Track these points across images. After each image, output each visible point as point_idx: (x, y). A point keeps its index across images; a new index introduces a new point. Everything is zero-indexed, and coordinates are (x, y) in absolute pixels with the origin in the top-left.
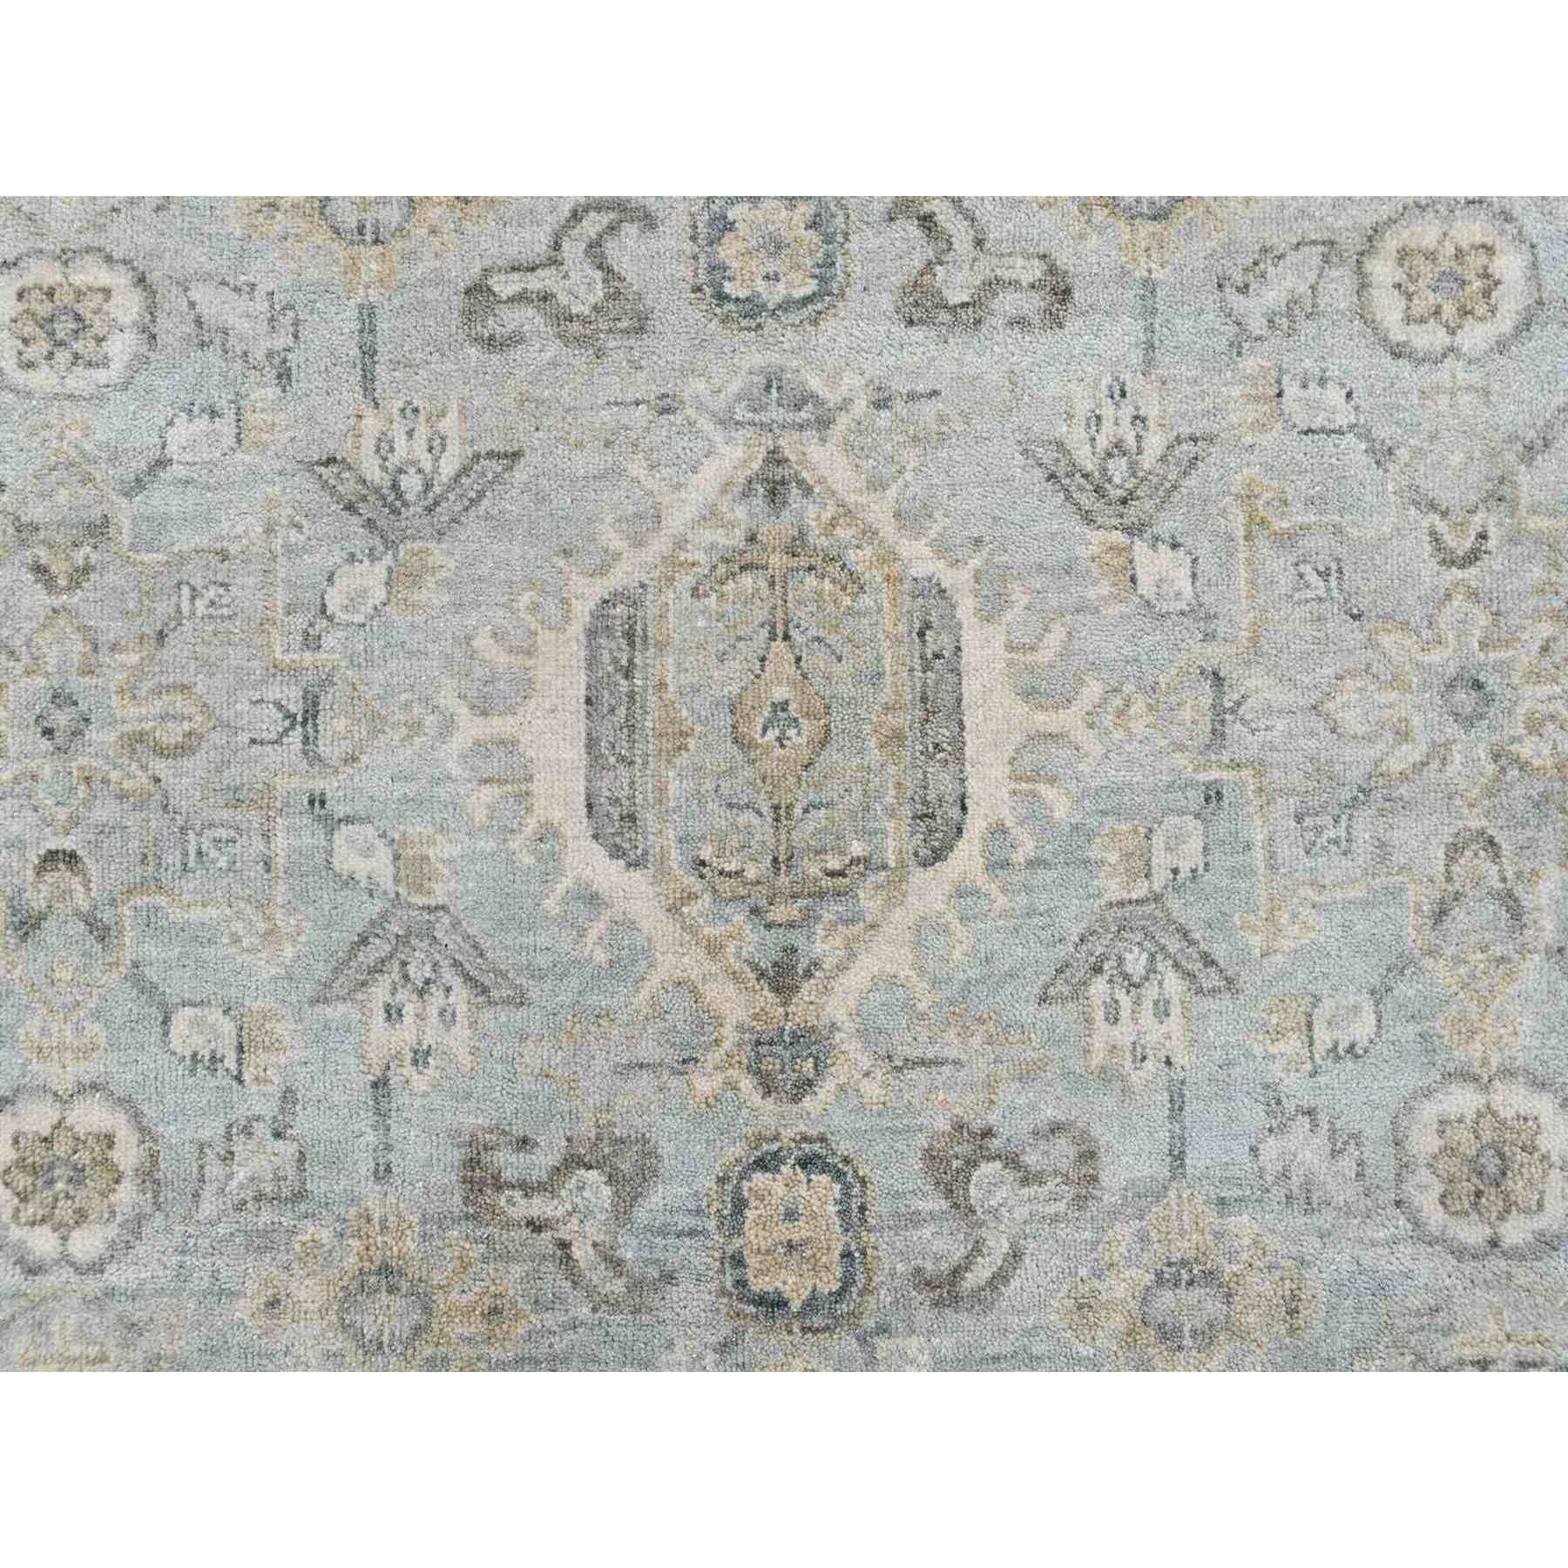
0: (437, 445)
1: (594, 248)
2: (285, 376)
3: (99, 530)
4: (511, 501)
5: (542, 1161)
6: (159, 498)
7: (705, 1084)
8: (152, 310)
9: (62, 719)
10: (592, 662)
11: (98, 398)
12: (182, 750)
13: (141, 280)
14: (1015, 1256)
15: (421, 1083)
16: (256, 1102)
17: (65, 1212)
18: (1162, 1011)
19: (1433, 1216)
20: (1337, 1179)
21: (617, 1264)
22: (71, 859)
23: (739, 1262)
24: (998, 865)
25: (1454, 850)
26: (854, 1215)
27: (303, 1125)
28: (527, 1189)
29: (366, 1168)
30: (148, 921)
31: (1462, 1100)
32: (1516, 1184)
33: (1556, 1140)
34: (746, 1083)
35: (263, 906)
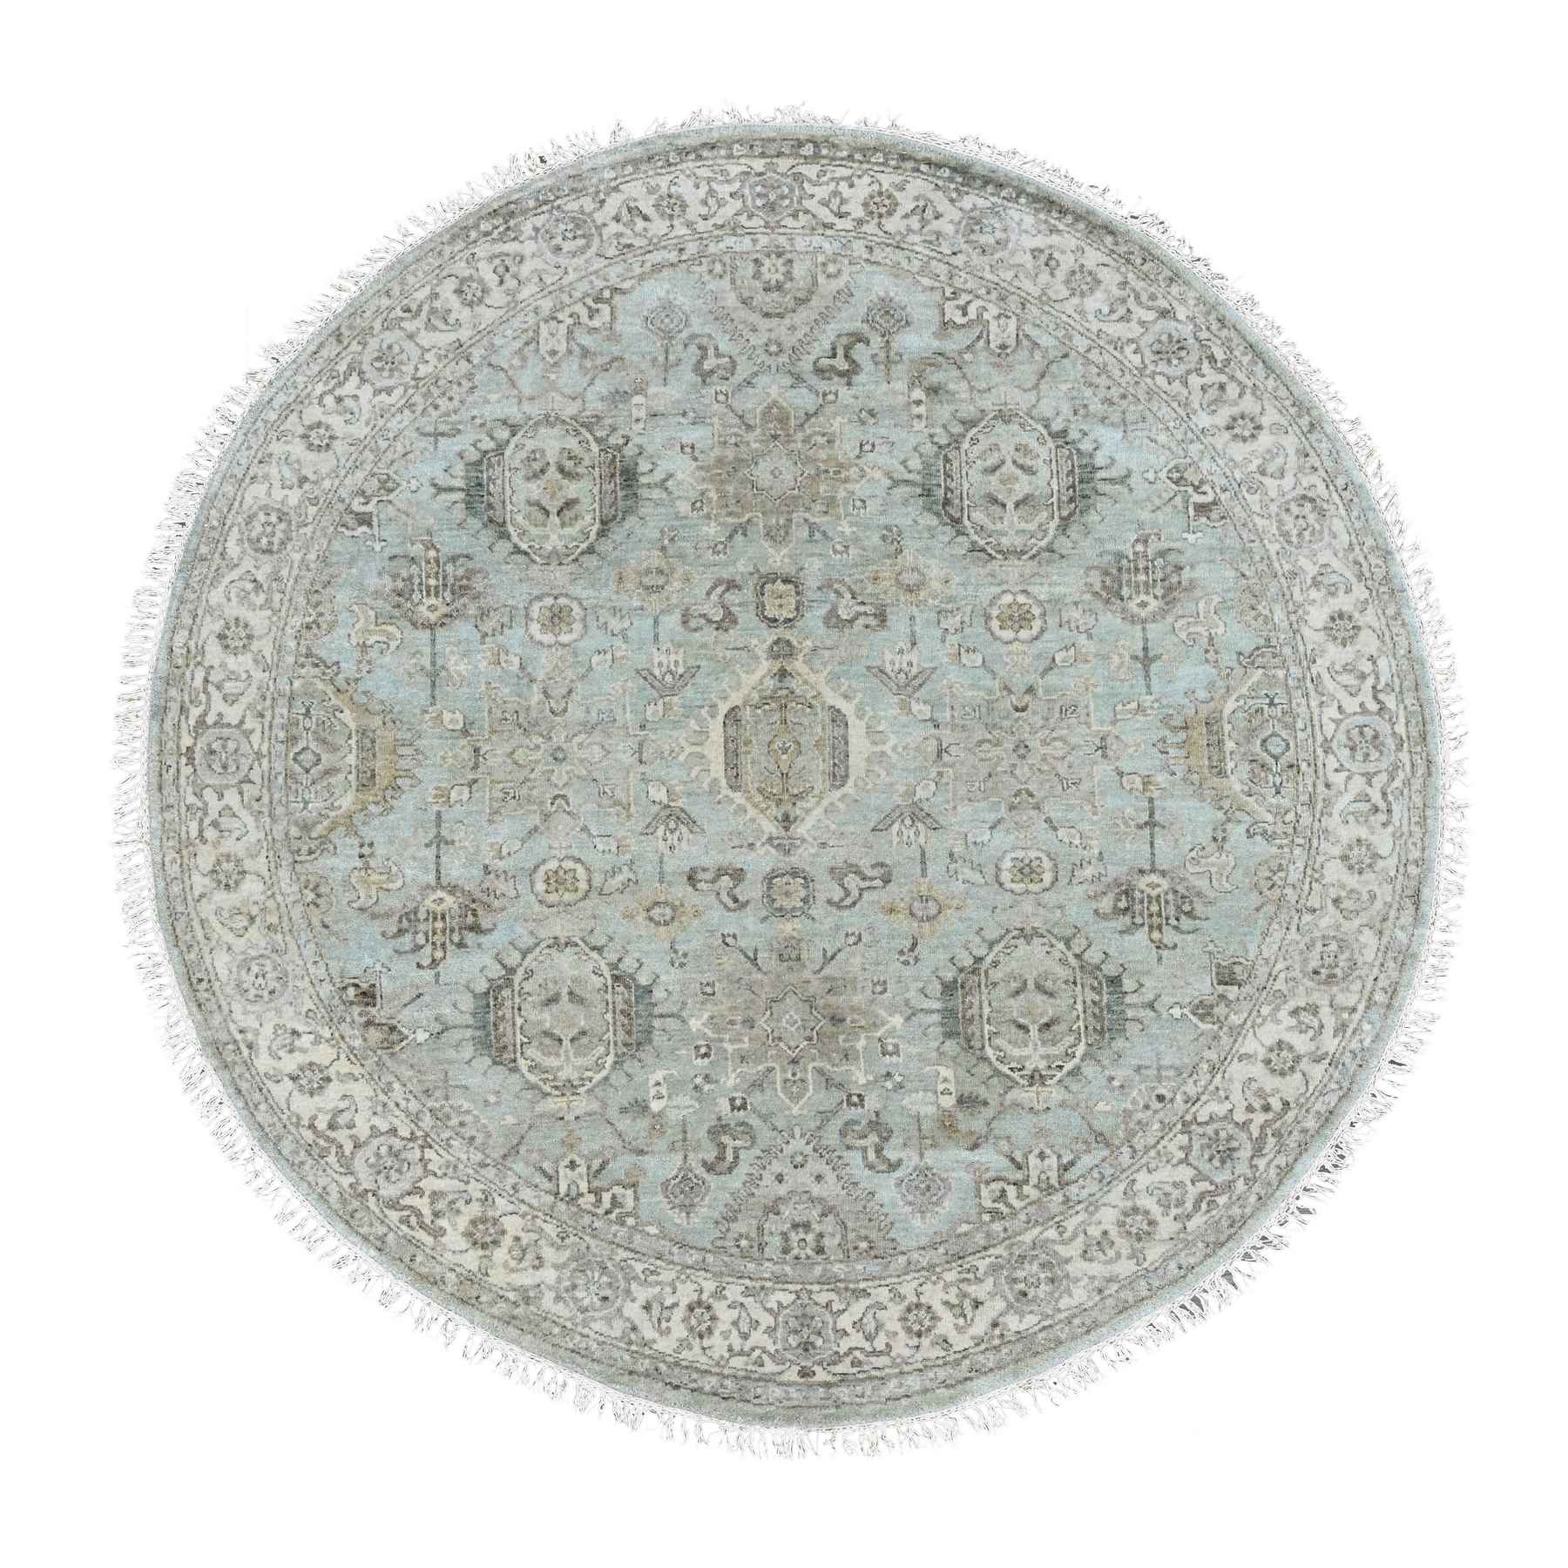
0: (900, 833)
1: (847, 893)
2: (951, 855)
3: (1012, 808)
4: (874, 818)
5: (861, 621)
6: (993, 817)
7: (809, 643)
8: (997, 876)
9: (1022, 751)
10: (847, 768)
11: (1014, 849)
12: (980, 743)
13: (1001, 885)
14: (708, 594)
15: (901, 644)
16: (953, 639)
17: (1015, 608)
18: (660, 664)
19: (575, 606)
20: (605, 615)
21: (837, 592)
22: (1017, 709)
23: (798, 593)
24: (713, 706)
25: (565, 710)
26: (761, 607)
27: (939, 633)
28: (865, 614)
29: (918, 620)
30: (990, 692)
31: (565, 638)
32: (548, 614)
33: (535, 628)
34: (795, 643)
35: (953, 696)
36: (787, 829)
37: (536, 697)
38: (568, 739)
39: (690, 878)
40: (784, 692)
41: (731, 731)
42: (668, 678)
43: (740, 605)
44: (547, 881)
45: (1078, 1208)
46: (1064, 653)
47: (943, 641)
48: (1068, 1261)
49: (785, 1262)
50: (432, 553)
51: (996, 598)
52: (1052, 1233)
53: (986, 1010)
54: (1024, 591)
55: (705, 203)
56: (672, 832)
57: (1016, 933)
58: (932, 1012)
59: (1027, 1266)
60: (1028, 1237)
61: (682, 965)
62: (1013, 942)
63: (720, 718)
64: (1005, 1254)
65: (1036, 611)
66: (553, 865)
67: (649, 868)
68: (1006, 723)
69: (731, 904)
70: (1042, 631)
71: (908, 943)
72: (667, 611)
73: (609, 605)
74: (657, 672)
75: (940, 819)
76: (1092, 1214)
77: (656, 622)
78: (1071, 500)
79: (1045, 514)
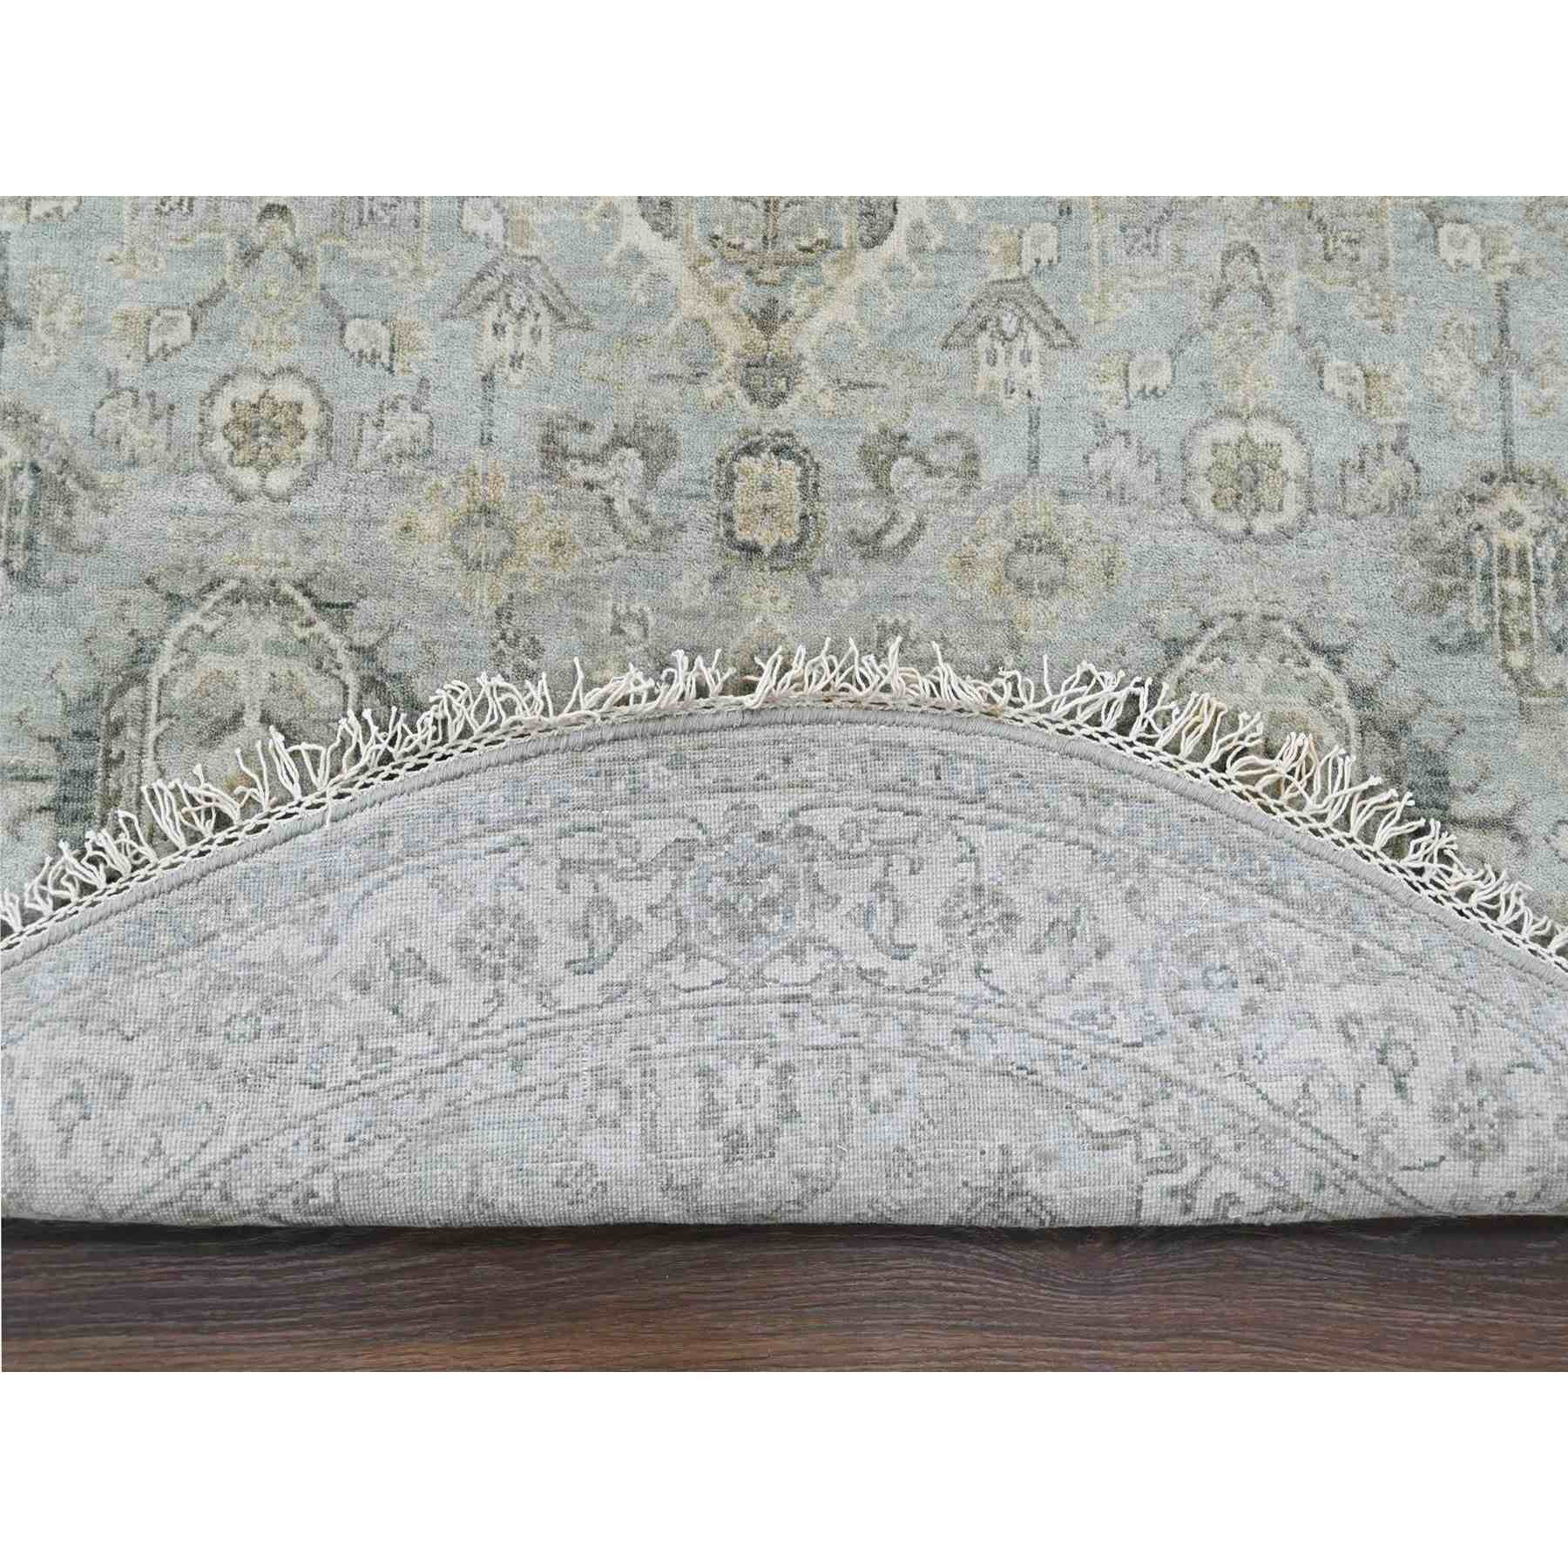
5: (599, 438)
7: (711, 393)
14: (920, 526)
15: (515, 379)
16: (401, 386)
17: (265, 457)
18: (1026, 358)
19: (1208, 510)
20: (1142, 482)
21: (644, 516)
23: (729, 518)
24: (917, 250)
25: (1228, 256)
26: (810, 490)
27: (433, 403)
28: (586, 459)
29: (474, 436)
30: (334, 256)
31: (1229, 431)
32: (1264, 491)
33: (1292, 460)
34: (739, 393)
35: (413, 250)
37: (1289, 286)
40: (766, 275)
42: (1009, 326)
43: (852, 495)
46: (173, 339)
50: (1518, 659)
51: (304, 484)
54: (241, 498)
65: (219, 446)
70: (211, 396)
72: (1008, 489)
73: (1132, 510)
74: (1035, 340)
78: (116, 729)
79: (177, 694)
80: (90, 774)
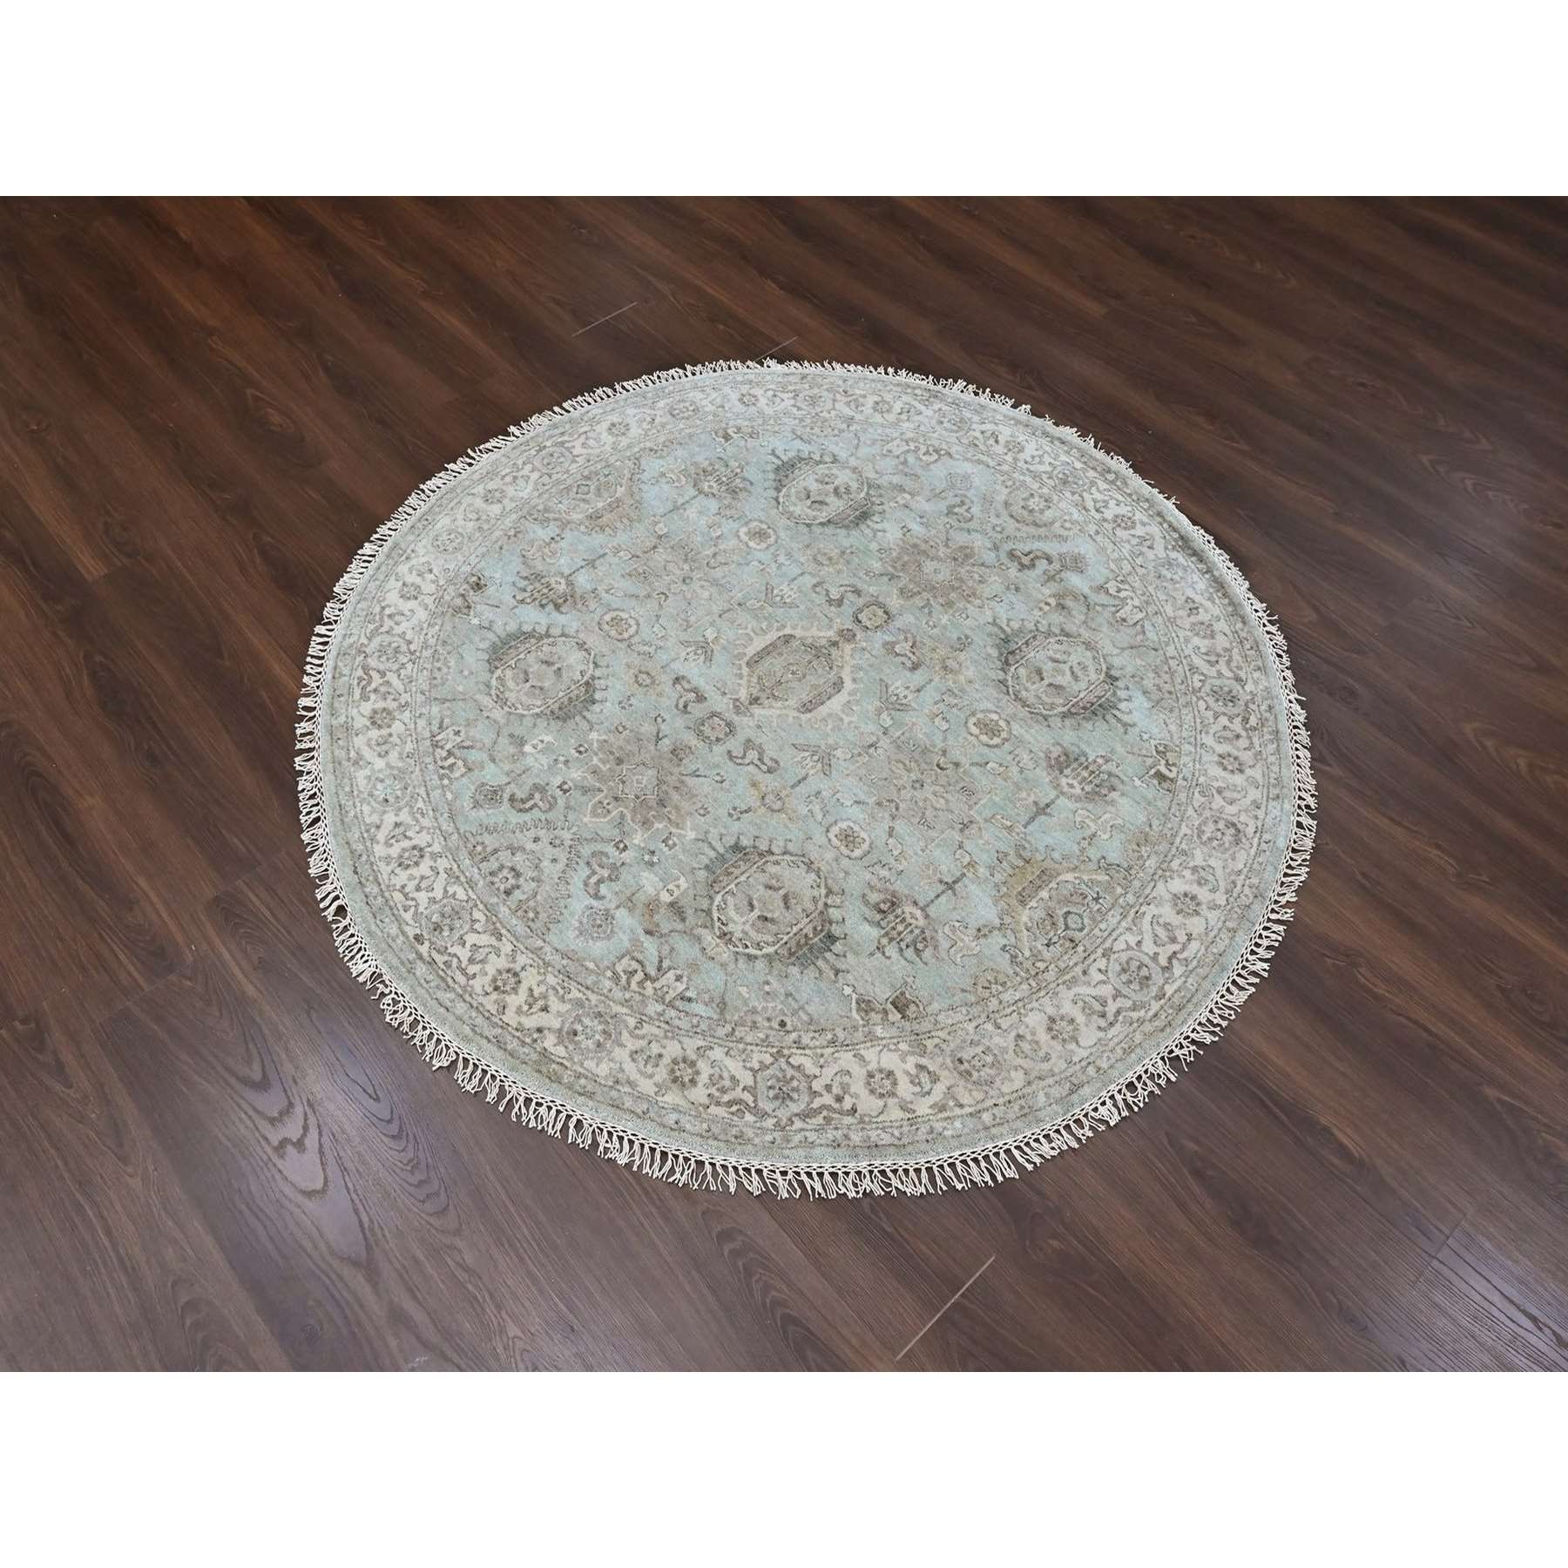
0: (804, 758)
1: (743, 757)
2: (819, 793)
3: (879, 804)
4: (801, 741)
5: (903, 659)
6: (862, 797)
7: (864, 644)
8: (831, 825)
9: (918, 785)
10: (815, 708)
11: (854, 822)
12: (899, 761)
13: (828, 831)
14: (842, 586)
15: (911, 685)
16: (942, 707)
17: (994, 724)
18: (782, 590)
19: (773, 537)
20: (782, 552)
21: (906, 638)
22: (938, 765)
23: (886, 622)
24: (784, 626)
25: (714, 568)
26: (860, 611)
27: (938, 698)
28: (909, 658)
29: (933, 683)
30: (933, 745)
31: (751, 544)
32: (757, 530)
33: (744, 529)
34: (858, 638)
35: (911, 729)
36: (751, 704)
37: (709, 552)
38: (700, 579)
39: (677, 679)
40: (826, 652)
41: (779, 643)
42: (778, 599)
43: (851, 602)
44: (612, 619)
45: (663, 1025)
46: (996, 766)
47: (936, 703)
48: (622, 1045)
49: (484, 878)
50: (739, 470)
51: (989, 711)
52: (632, 1022)
53: (743, 878)
54: (1008, 721)
55: (1033, 457)
56: (695, 654)
57: (807, 861)
58: (714, 849)
59: (596, 1022)
60: (617, 1009)
61: (623, 708)
62: (800, 864)
63: (781, 634)
64: (593, 1002)
65: (1004, 735)
66: (624, 615)
67: (665, 657)
68: (924, 766)
69: (681, 706)
70: (997, 746)
71: (744, 807)
72: (813, 575)
73: (789, 550)
74: (776, 592)
75: (834, 772)
76: (666, 1037)
77: (802, 574)
78: (1084, 708)
79: (1062, 701)
80: (1100, 705)
